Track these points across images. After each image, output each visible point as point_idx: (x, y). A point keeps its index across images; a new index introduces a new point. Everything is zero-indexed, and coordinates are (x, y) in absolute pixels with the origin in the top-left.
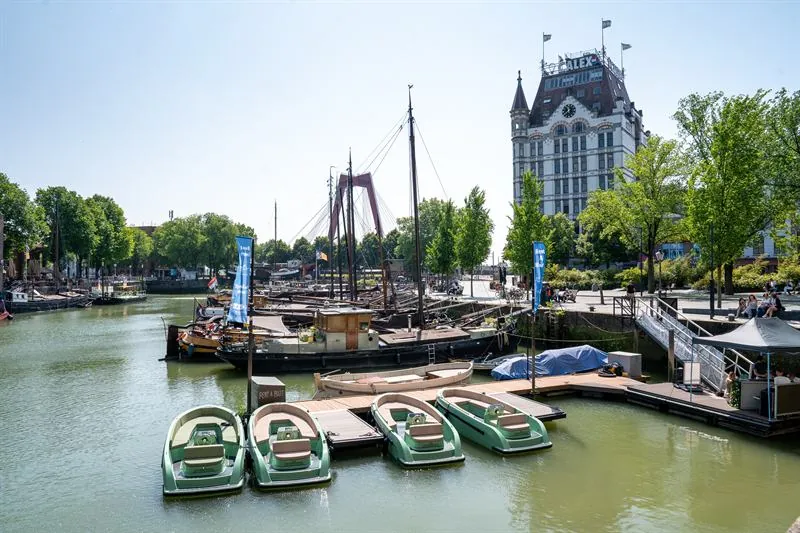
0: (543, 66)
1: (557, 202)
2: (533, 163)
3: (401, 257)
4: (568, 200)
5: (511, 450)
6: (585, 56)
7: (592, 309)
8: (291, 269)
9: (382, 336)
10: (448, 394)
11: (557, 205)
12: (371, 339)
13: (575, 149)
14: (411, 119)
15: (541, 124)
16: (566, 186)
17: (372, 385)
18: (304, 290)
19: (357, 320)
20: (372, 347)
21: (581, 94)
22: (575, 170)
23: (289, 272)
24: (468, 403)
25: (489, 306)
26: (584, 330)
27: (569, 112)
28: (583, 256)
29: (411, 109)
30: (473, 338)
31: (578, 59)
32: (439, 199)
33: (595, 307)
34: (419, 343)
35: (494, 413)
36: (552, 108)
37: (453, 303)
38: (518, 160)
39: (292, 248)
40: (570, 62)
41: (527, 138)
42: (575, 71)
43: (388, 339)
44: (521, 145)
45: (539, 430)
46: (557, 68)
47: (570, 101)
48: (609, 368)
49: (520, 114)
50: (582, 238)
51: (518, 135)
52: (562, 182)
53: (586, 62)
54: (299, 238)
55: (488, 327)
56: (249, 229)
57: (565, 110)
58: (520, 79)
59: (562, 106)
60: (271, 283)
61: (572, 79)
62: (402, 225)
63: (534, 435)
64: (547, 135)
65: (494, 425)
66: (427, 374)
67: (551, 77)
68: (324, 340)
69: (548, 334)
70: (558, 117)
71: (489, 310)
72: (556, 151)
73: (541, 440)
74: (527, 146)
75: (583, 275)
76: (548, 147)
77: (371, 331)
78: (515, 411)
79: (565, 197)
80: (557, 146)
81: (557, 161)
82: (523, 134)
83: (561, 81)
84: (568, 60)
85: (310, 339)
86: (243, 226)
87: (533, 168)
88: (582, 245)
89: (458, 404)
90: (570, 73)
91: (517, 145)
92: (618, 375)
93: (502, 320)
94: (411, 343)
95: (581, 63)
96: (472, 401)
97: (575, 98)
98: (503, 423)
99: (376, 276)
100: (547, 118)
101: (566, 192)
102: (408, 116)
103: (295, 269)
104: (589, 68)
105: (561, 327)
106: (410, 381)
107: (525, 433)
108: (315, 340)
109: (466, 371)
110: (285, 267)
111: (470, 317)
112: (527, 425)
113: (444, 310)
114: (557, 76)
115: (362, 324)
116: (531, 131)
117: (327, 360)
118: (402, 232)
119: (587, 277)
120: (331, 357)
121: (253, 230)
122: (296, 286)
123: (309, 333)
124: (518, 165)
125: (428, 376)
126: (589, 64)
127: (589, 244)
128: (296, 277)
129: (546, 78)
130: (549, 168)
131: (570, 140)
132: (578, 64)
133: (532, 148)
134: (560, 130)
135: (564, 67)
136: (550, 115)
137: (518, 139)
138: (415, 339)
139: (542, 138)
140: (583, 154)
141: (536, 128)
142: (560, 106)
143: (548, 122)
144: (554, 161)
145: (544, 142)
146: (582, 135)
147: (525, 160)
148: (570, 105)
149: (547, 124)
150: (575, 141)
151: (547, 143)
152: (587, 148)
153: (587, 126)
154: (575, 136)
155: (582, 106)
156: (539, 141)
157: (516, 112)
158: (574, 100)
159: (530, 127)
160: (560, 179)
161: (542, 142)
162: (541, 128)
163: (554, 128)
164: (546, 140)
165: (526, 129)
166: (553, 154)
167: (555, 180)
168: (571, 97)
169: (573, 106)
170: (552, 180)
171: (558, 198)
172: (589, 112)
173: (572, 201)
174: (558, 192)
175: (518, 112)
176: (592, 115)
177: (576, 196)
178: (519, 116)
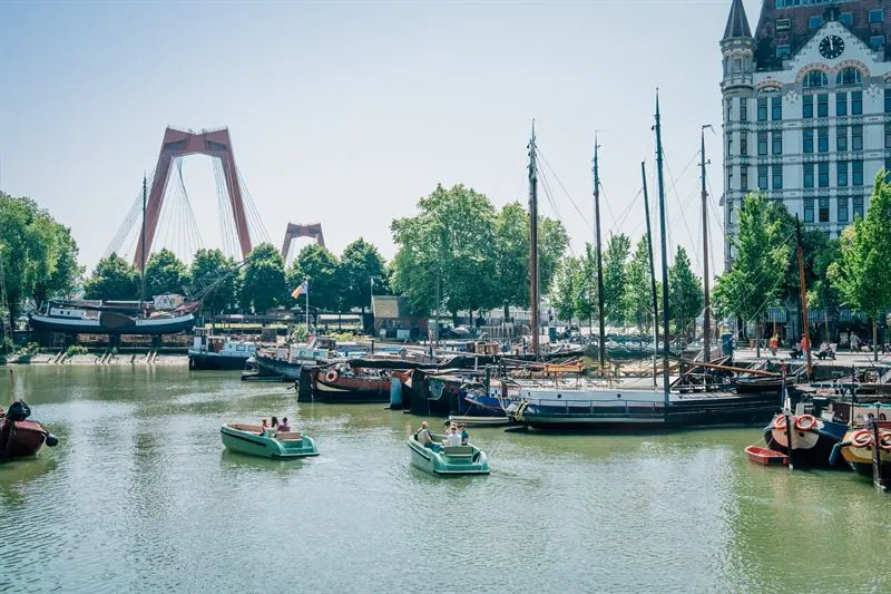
1: (807, 200)
2: (762, 133)
4: (828, 198)
11: (808, 208)
13: (841, 112)
15: (778, 67)
16: (824, 174)
22: (841, 149)
27: (832, 48)
36: (794, 40)
38: (735, 126)
41: (752, 88)
44: (742, 101)
47: (834, 29)
51: (733, 83)
52: (816, 167)
57: (825, 44)
59: (819, 38)
64: (790, 87)
70: (810, 56)
72: (807, 114)
74: (752, 104)
76: (792, 108)
79: (823, 194)
80: (807, 104)
81: (807, 131)
82: (747, 83)
87: (762, 141)
91: (735, 101)
97: (844, 25)
100: (790, 57)
101: (824, 184)
116: (760, 78)
124: (735, 135)
130: (792, 142)
131: (832, 98)
133: (762, 106)
134: (815, 79)
136: (796, 52)
137: (737, 91)
139: (780, 90)
140: (855, 121)
141: (770, 74)
142: (816, 37)
143: (791, 63)
144: (801, 131)
145: (784, 98)
146: (855, 89)
147: (750, 127)
148: (834, 37)
149: (790, 68)
150: (841, 99)
151: (790, 99)
152: (864, 113)
153: (865, 74)
154: (843, 90)
155: (855, 39)
156: (775, 95)
157: (735, 43)
158: (842, 28)
159: (758, 71)
160: (813, 163)
161: (780, 98)
162: (779, 72)
163: (802, 75)
164: (789, 95)
165: (750, 74)
166: (801, 120)
167: (804, 163)
168: (835, 23)
169: (840, 39)
170: (799, 163)
171: (809, 194)
172: (869, 51)
173: (836, 200)
174: (808, 185)
175: (740, 42)
176: (875, 56)
177: (842, 193)
178: (740, 50)
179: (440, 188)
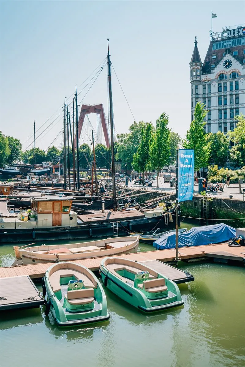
0: (211, 34)
1: (220, 124)
2: (204, 98)
3: (120, 160)
4: (226, 123)
5: (152, 308)
6: (238, 28)
7: (231, 197)
8: (45, 168)
9: (80, 216)
10: (109, 263)
11: (220, 127)
12: (71, 218)
13: (231, 89)
14: (109, 63)
15: (209, 72)
16: (225, 114)
17: (57, 255)
18: (50, 182)
19: (61, 204)
20: (73, 224)
21: (235, 52)
22: (231, 103)
23: (43, 170)
24: (124, 269)
25: (164, 194)
26: (226, 212)
27: (228, 64)
28: (235, 160)
29: (109, 56)
30: (147, 217)
31: (234, 30)
32: (145, 122)
33: (233, 195)
34: (108, 221)
35: (141, 278)
36: (217, 62)
37: (142, 192)
38: (194, 96)
39: (46, 154)
40: (229, 32)
41: (200, 81)
42: (233, 38)
43: (85, 218)
44: (197, 86)
45: (174, 291)
46: (220, 36)
47: (228, 57)
48: (236, 240)
49: (196, 65)
50: (234, 148)
51: (194, 79)
52: (223, 111)
53: (239, 32)
54: (51, 147)
55: (160, 210)
56: (16, 140)
57: (225, 63)
58: (196, 42)
59: (223, 61)
60: (28, 177)
61: (230, 43)
62: (120, 139)
63: (171, 295)
64: (213, 80)
65: (140, 288)
66: (106, 245)
67: (217, 41)
68: (36, 219)
69: (202, 214)
70: (220, 68)
71: (164, 197)
72: (220, 91)
73: (176, 299)
74: (200, 87)
75: (234, 173)
76: (214, 88)
77: (72, 212)
78: (158, 276)
79: (225, 121)
80: (220, 87)
81: (220, 97)
82: (198, 79)
83: (223, 44)
84: (228, 30)
85: (26, 219)
86: (12, 138)
87: (204, 101)
88: (234, 153)
89: (116, 270)
90: (229, 39)
91: (194, 86)
92: (242, 245)
93: (170, 205)
94: (102, 222)
95: (236, 32)
96: (128, 268)
97: (232, 55)
98: (147, 287)
99: (103, 173)
100: (213, 69)
101: (225, 117)
102: (107, 61)
103: (47, 167)
104: (241, 36)
105: (211, 210)
106: (90, 251)
107: (163, 294)
108: (29, 219)
109: (134, 242)
110: (41, 166)
111: (149, 202)
112: (165, 287)
113: (134, 197)
114: (220, 41)
115: (65, 207)
116: (203, 77)
117: (36, 234)
118: (120, 144)
119: (236, 174)
120: (40, 232)
121: (19, 141)
122: (45, 180)
123: (25, 214)
124: (194, 99)
125: (107, 247)
126: (241, 33)
127: (238, 152)
128: (48, 173)
129: (213, 41)
130: (214, 101)
131: (228, 84)
132: (234, 33)
133: (204, 88)
134: (222, 77)
135: (225, 35)
136: (215, 67)
137: (195, 82)
138: (105, 219)
139: (210, 82)
140: (236, 93)
141: (206, 75)
142: (222, 60)
143: (214, 71)
144: (218, 97)
145: (211, 84)
146: (236, 80)
147: (199, 96)
148: (229, 60)
149: (214, 73)
150: (231, 84)
151: (214, 85)
152: (239, 89)
153: (239, 74)
154: (232, 81)
155: (236, 61)
156: (208, 83)
157: (193, 64)
158: (231, 57)
159: (202, 74)
160: (222, 109)
161: (210, 84)
162: (210, 75)
163: (218, 75)
164: (213, 83)
165: (200, 76)
166: (217, 93)
167: (218, 110)
168: (229, 55)
169: (230, 61)
170: (217, 110)
171: (220, 122)
172: (240, 65)
173: (229, 123)
174: (220, 118)
175: (195, 64)
176: (243, 67)
177: (232, 121)
178: (195, 67)
179: (135, 123)
